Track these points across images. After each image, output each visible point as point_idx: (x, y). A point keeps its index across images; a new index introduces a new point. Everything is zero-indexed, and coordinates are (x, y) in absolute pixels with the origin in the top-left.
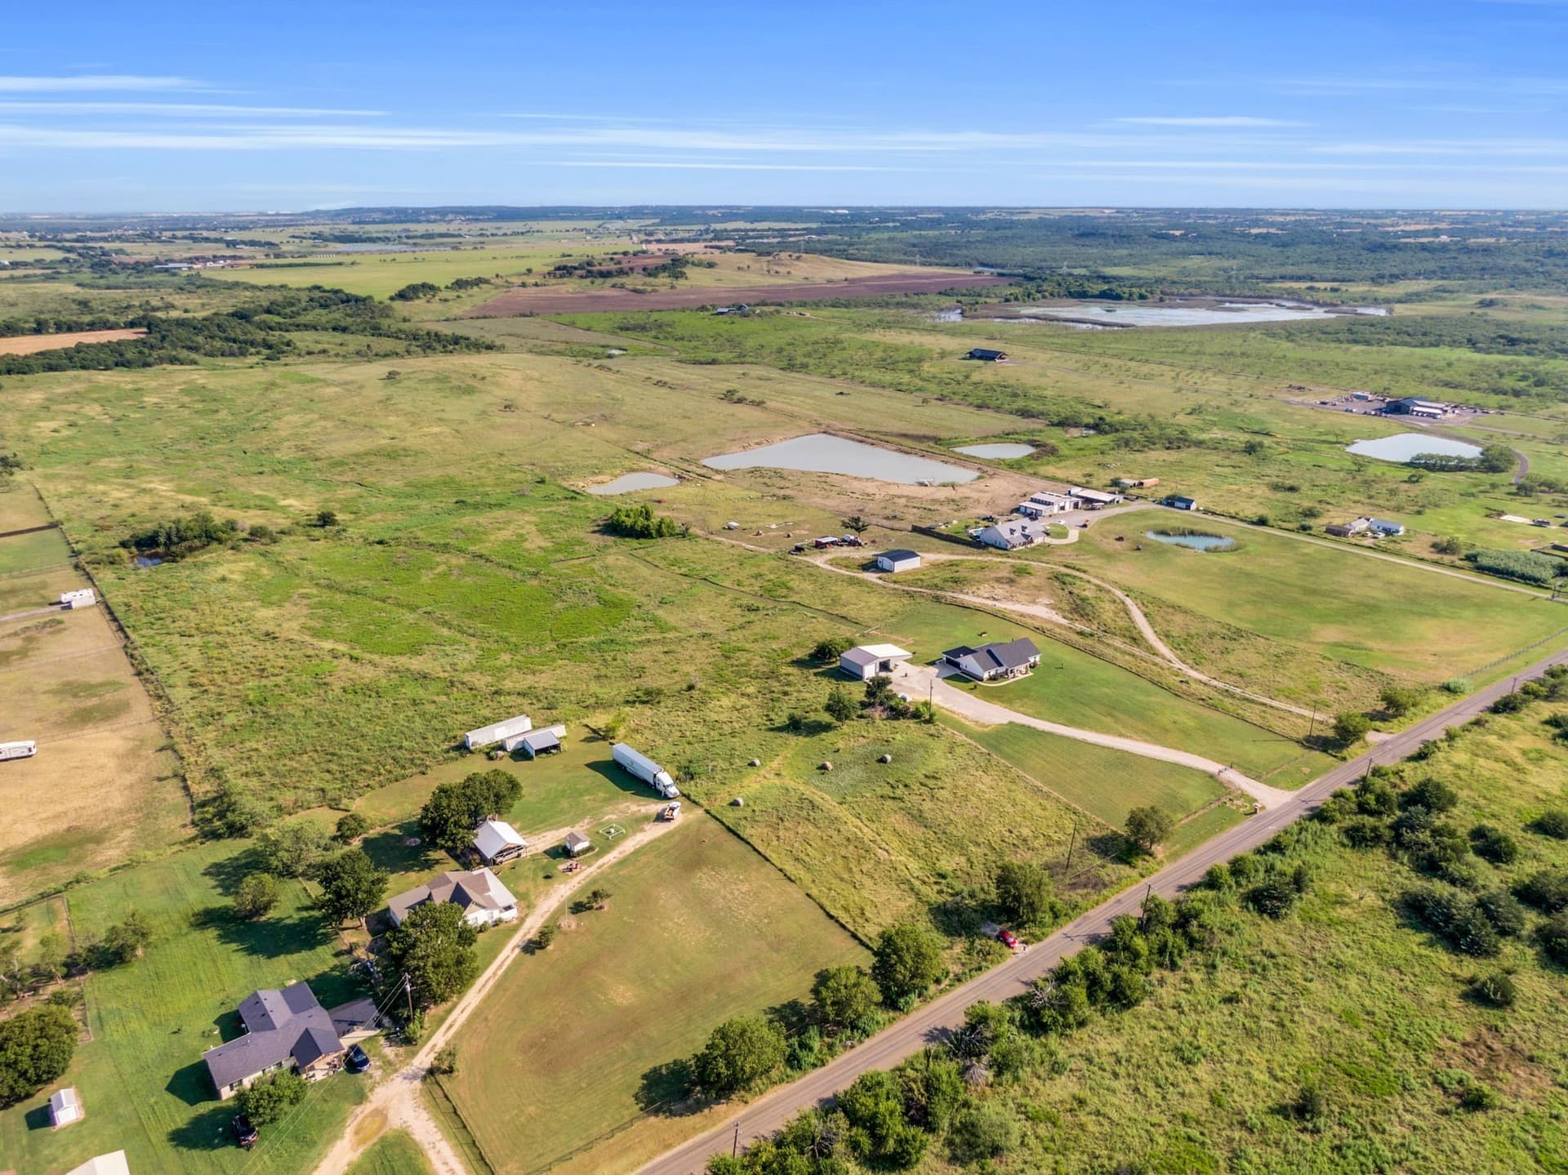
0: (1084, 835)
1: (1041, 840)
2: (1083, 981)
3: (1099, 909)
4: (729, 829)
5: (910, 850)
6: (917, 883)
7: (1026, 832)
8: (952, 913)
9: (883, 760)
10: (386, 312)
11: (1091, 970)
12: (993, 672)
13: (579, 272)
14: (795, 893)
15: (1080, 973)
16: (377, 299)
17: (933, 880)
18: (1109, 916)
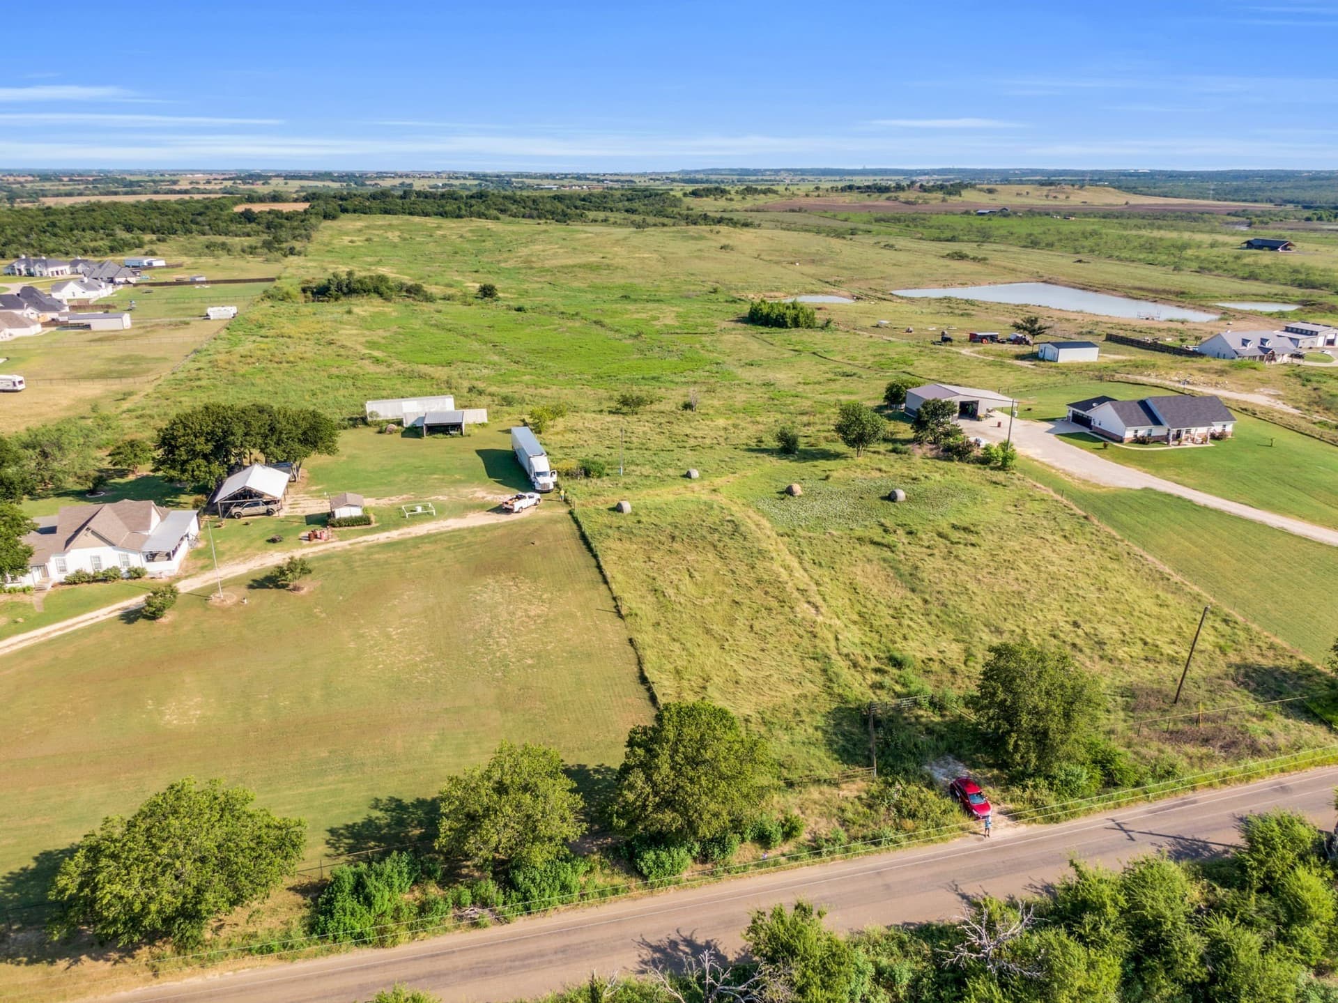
0: (1234, 658)
1: (1137, 650)
2: (1121, 936)
3: (1225, 792)
4: (583, 537)
5: (860, 614)
6: (840, 665)
7: (1106, 631)
8: (878, 723)
9: (891, 498)
10: (675, 202)
11: (1148, 914)
12: (1142, 432)
14: (614, 632)
15: (1112, 912)
17: (875, 664)
18: (1243, 810)
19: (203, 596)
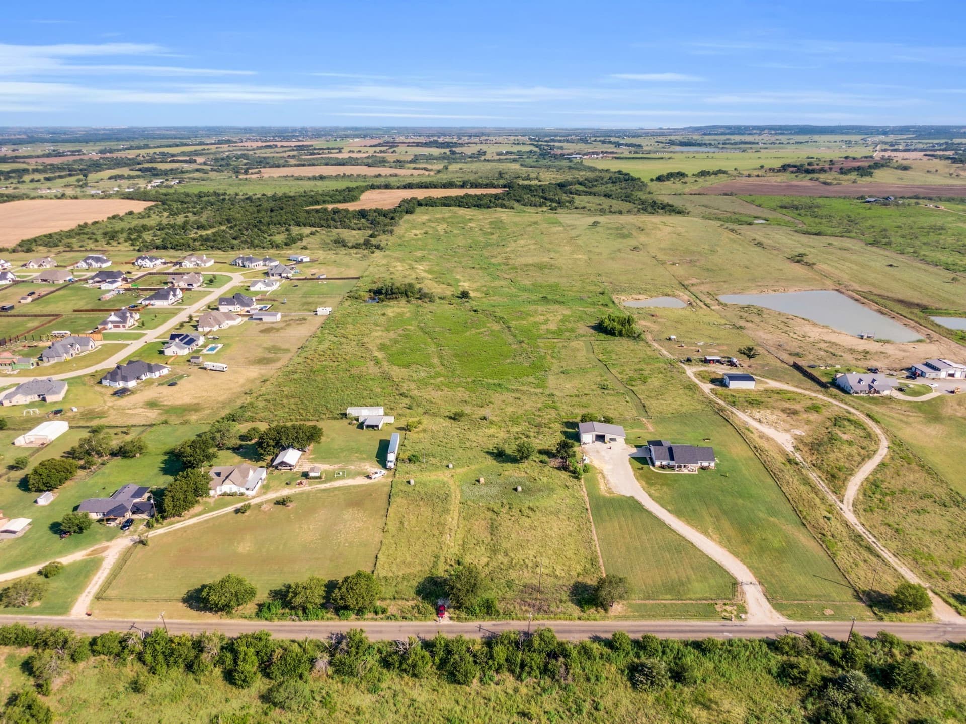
0: (579, 579)
4: (390, 493)
5: (463, 542)
6: (441, 561)
7: (544, 561)
8: (436, 583)
9: (516, 489)
12: (664, 463)
13: (791, 169)
16: (643, 180)
17: (452, 563)
19: (259, 505)
